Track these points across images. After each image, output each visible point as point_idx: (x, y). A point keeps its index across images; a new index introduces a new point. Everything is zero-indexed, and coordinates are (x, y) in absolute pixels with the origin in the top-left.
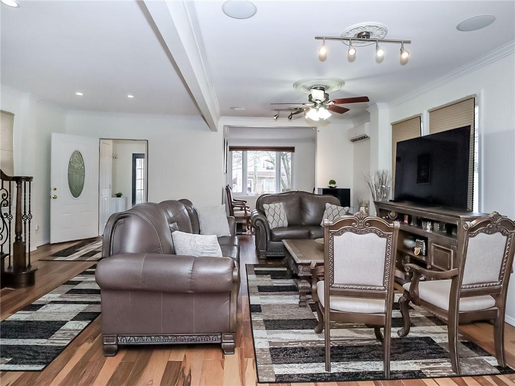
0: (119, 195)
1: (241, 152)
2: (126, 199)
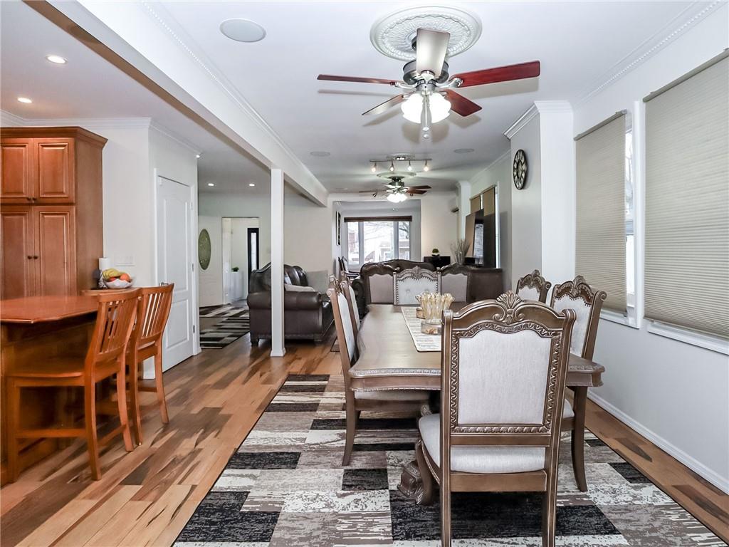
0: (236, 270)
1: (357, 223)
2: (243, 273)
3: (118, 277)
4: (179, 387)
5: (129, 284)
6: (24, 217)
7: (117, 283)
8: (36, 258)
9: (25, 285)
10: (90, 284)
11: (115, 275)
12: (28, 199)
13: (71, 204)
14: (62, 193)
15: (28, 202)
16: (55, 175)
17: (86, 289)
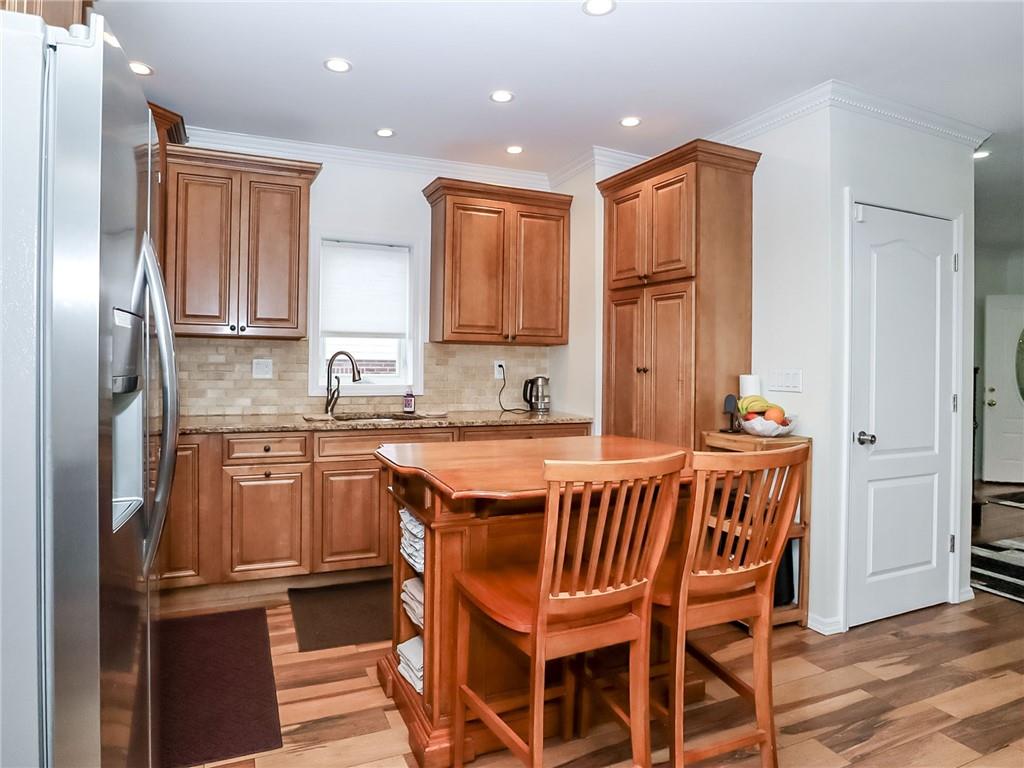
3: (762, 414)
4: (866, 687)
5: (782, 430)
6: (635, 307)
7: (757, 424)
8: (645, 371)
9: (635, 413)
10: (721, 422)
11: (757, 408)
12: (640, 278)
13: (690, 278)
14: (679, 260)
15: (639, 282)
16: (670, 230)
17: (713, 430)
